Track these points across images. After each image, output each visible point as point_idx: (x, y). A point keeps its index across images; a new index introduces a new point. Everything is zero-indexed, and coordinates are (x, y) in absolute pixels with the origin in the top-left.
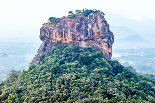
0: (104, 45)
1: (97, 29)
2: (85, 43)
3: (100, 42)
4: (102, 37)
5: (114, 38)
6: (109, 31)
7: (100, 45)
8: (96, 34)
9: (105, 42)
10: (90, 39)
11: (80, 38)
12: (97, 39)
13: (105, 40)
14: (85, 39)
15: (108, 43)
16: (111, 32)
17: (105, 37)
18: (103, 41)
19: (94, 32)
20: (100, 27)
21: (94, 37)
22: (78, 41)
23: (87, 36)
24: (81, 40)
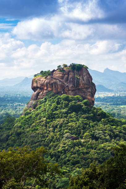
0: (88, 94)
1: (82, 80)
2: (72, 93)
3: (85, 92)
4: (86, 87)
5: (96, 88)
6: (92, 82)
7: (85, 94)
8: (82, 85)
9: (89, 92)
10: (77, 90)
11: (69, 88)
12: (83, 89)
13: (90, 90)
14: (72, 89)
15: (92, 93)
16: (93, 83)
17: (89, 88)
18: (87, 91)
19: (80, 83)
20: (85, 79)
21: (80, 87)
22: (66, 91)
23: (74, 87)
24: (69, 90)
